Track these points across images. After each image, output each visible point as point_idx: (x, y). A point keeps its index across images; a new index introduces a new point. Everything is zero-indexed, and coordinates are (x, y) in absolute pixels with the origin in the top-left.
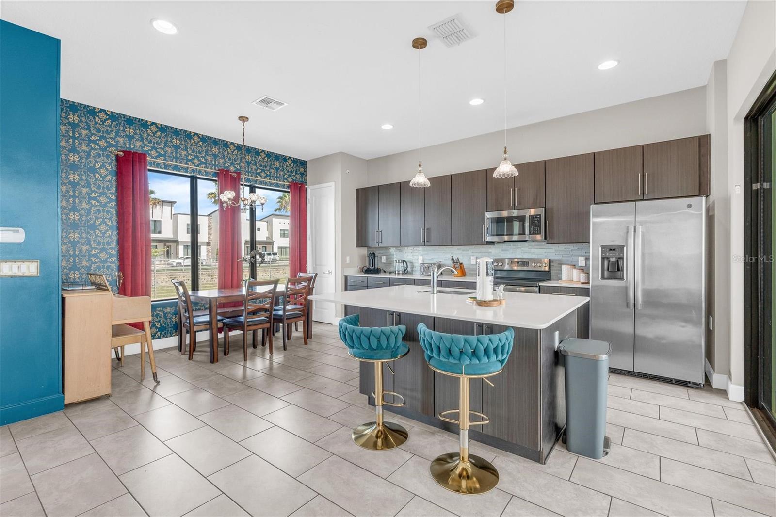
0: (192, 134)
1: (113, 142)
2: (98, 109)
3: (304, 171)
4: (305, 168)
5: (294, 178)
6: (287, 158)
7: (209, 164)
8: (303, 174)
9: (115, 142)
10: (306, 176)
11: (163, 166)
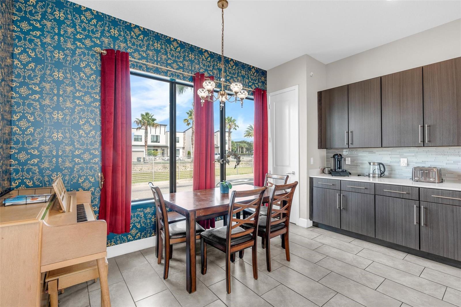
0: (172, 40)
1: (98, 42)
2: (85, 7)
3: (265, 80)
4: (266, 77)
5: (257, 86)
6: (251, 67)
7: (186, 69)
8: (264, 83)
9: (100, 42)
10: (266, 84)
11: (145, 69)
